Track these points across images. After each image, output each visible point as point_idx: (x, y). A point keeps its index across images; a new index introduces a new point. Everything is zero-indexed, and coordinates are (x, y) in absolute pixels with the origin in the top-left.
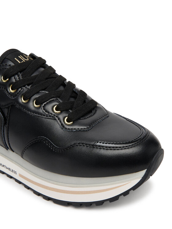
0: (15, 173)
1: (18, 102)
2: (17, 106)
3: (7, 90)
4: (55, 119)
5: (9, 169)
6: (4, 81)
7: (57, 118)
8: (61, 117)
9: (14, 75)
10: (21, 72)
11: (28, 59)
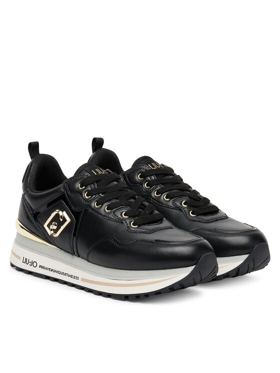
0: (77, 278)
1: (91, 207)
2: (90, 210)
3: (82, 196)
4: (123, 223)
5: (71, 276)
6: (81, 189)
7: (124, 222)
8: (128, 221)
9: (90, 184)
10: (97, 182)
11: (104, 173)
